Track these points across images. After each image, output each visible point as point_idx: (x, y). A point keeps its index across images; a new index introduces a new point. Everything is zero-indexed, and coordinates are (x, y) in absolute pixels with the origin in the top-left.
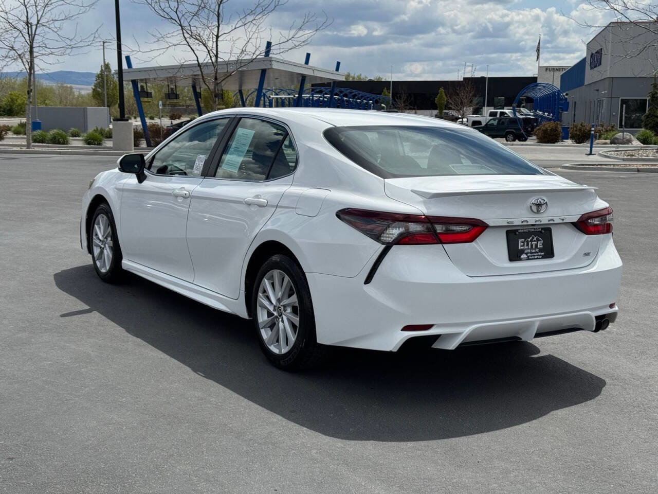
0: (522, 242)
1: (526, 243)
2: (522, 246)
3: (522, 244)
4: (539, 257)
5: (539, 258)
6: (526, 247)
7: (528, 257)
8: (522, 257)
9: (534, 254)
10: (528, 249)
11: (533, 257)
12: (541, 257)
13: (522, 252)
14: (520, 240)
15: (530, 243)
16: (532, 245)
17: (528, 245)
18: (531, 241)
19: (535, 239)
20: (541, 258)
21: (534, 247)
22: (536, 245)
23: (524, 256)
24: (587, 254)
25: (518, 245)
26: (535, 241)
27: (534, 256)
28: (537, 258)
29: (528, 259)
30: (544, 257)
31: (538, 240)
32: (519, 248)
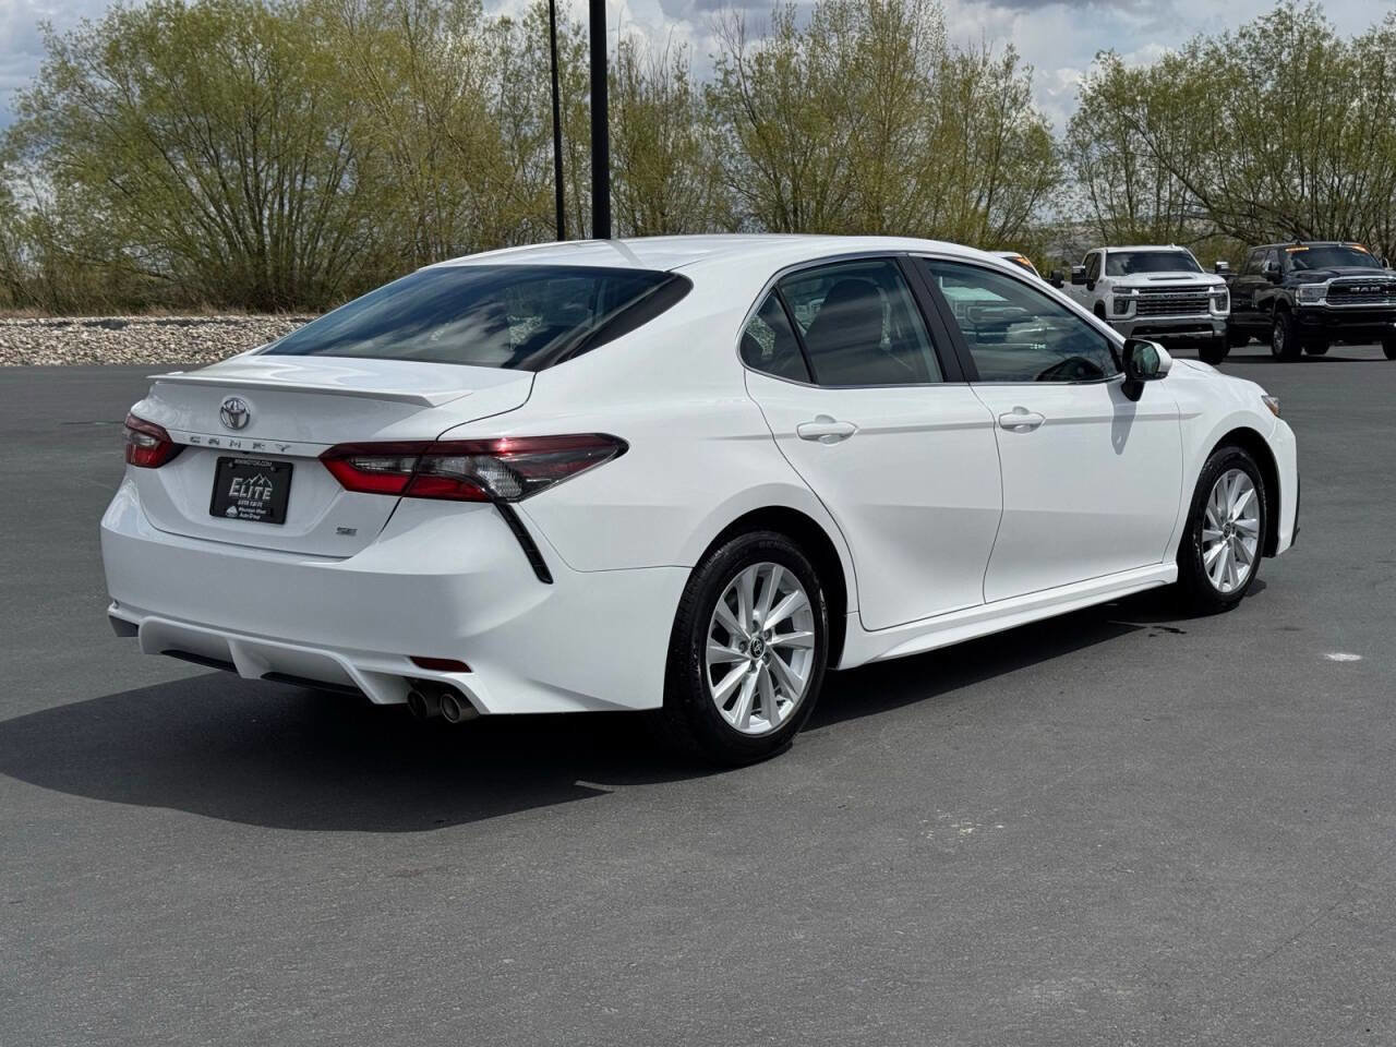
0: (238, 483)
1: (243, 487)
2: (236, 491)
3: (237, 487)
4: (255, 517)
5: (256, 520)
6: (242, 494)
7: (239, 513)
8: (229, 511)
9: (249, 510)
10: (246, 498)
11: (246, 516)
12: (258, 517)
13: (234, 502)
14: (236, 479)
15: (252, 488)
16: (254, 493)
17: (246, 491)
18: (255, 484)
19: (262, 482)
20: (259, 520)
21: (256, 496)
22: (261, 494)
23: (232, 510)
24: (348, 532)
25: (230, 487)
26: (260, 485)
27: (248, 513)
28: (253, 520)
29: (238, 517)
30: (264, 519)
31: (265, 485)
32: (231, 493)
